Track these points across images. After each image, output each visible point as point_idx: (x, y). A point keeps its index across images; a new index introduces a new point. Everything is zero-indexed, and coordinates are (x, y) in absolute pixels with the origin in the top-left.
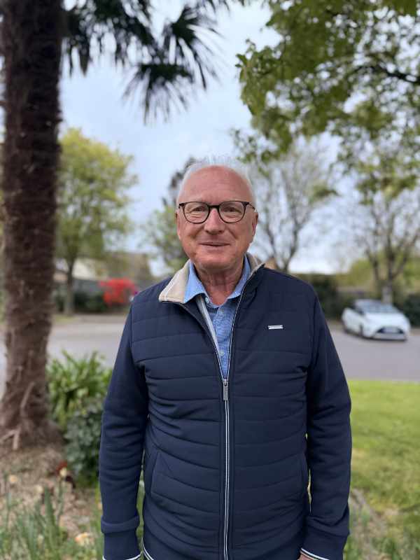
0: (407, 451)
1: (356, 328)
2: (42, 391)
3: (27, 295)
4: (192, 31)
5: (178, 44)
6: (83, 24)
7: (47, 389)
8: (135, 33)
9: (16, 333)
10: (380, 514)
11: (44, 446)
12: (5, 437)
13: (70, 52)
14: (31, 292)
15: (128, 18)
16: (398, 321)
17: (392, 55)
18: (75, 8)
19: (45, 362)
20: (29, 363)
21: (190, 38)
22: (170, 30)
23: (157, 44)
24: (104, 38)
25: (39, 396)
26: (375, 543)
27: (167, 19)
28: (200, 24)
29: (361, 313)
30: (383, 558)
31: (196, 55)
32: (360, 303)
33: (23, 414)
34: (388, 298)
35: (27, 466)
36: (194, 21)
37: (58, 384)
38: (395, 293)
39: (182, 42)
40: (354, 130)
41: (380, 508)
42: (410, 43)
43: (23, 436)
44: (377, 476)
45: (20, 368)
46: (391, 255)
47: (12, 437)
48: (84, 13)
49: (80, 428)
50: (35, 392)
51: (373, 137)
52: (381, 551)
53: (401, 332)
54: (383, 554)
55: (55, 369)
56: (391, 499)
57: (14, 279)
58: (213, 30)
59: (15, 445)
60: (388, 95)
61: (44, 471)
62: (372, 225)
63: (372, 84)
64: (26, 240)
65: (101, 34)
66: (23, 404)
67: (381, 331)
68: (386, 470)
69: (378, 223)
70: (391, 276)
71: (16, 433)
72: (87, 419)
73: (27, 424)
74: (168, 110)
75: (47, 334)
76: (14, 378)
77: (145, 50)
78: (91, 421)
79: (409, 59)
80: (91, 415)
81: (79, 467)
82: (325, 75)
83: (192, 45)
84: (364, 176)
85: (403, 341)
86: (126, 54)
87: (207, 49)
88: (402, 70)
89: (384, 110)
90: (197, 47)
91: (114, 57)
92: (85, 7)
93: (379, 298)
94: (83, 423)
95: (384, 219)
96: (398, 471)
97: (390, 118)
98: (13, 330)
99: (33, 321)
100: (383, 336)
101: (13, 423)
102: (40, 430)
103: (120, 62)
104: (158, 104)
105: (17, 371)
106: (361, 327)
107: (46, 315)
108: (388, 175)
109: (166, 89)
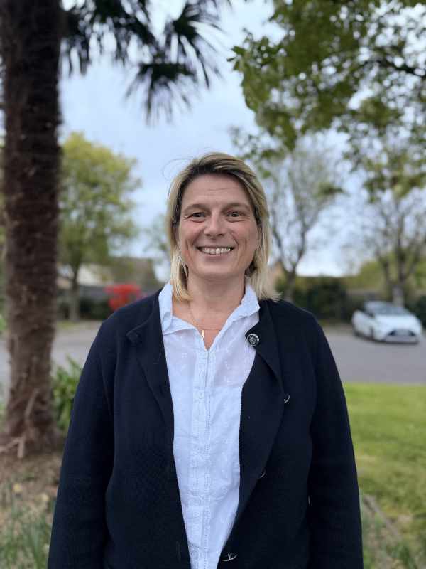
0: (421, 456)
1: (366, 331)
2: (46, 398)
3: (30, 301)
4: (193, 29)
5: (180, 42)
6: (82, 24)
7: (52, 397)
8: (135, 31)
9: (20, 339)
10: (393, 520)
11: (50, 453)
12: (10, 445)
13: (68, 52)
14: (34, 298)
15: (127, 16)
16: (409, 323)
17: (398, 48)
18: (74, 8)
19: (49, 369)
20: (33, 370)
21: (192, 35)
22: (172, 28)
23: (157, 43)
24: (103, 37)
25: (43, 403)
26: (389, 550)
27: (169, 16)
28: (202, 20)
29: (371, 315)
30: (398, 565)
31: (198, 53)
32: (371, 306)
33: (27, 422)
34: (399, 300)
35: (33, 475)
36: (196, 18)
37: (63, 392)
38: (406, 294)
39: (184, 39)
40: (362, 127)
41: (393, 514)
42: (418, 36)
43: (29, 444)
44: (389, 481)
45: (24, 375)
46: (401, 256)
47: (17, 446)
48: (84, 11)
50: (40, 399)
51: (381, 135)
52: (394, 558)
53: (412, 334)
54: (398, 561)
55: (60, 376)
56: (405, 505)
57: (17, 284)
58: (215, 26)
59: (21, 453)
60: (396, 90)
61: (50, 479)
62: (382, 225)
63: (379, 79)
64: (29, 244)
65: (100, 34)
66: (28, 411)
67: (392, 334)
68: (398, 475)
69: (388, 223)
70: (402, 278)
71: (21, 441)
73: (32, 433)
74: (170, 110)
75: (50, 340)
76: (18, 385)
77: (146, 49)
79: (416, 53)
82: (331, 70)
83: (193, 43)
84: (372, 175)
85: (415, 343)
86: (126, 53)
87: (210, 46)
88: (410, 64)
89: (392, 105)
90: (200, 44)
91: (115, 56)
92: (84, 6)
93: (389, 299)
95: (393, 220)
96: (412, 476)
97: (397, 114)
98: (16, 337)
99: (36, 327)
100: (394, 339)
101: (17, 431)
102: (45, 438)
103: (120, 62)
104: (160, 104)
105: (21, 379)
106: (372, 330)
107: (50, 321)
108: (397, 173)
109: (168, 88)
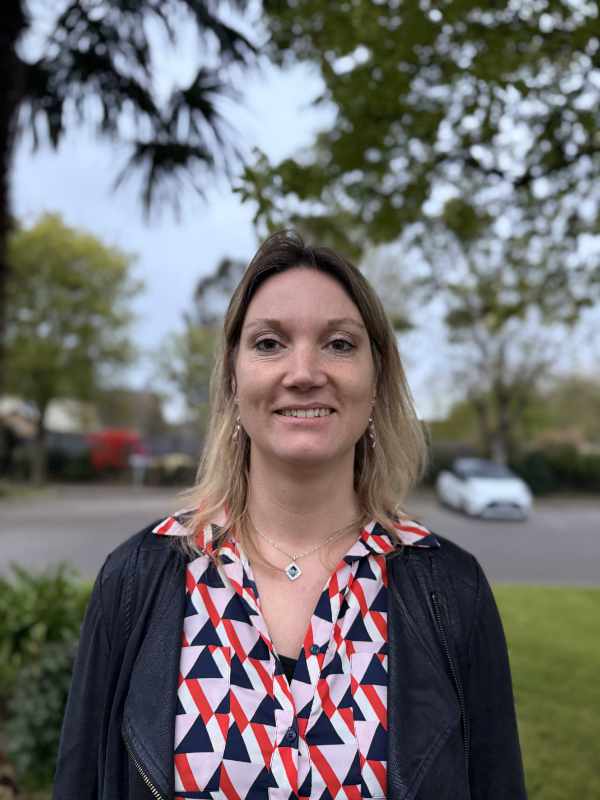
1: (455, 501)
4: (209, 104)
5: (192, 121)
6: (52, 83)
8: (130, 96)
13: (33, 118)
15: (118, 77)
16: (512, 490)
21: (208, 112)
24: (85, 105)
27: (176, 83)
28: (223, 92)
31: (217, 134)
32: (463, 465)
34: (500, 458)
36: (215, 89)
38: (510, 448)
39: (198, 114)
40: (441, 239)
46: (503, 397)
48: (56, 67)
49: (29, 695)
53: (516, 506)
62: (477, 356)
65: (80, 95)
67: (493, 505)
69: (485, 353)
70: (504, 427)
72: (40, 681)
77: (146, 118)
78: (47, 684)
80: (47, 674)
81: (25, 760)
84: (457, 303)
86: (115, 124)
90: (220, 125)
91: (100, 127)
92: (57, 60)
93: (486, 456)
94: (34, 688)
97: (489, 220)
106: (463, 500)
